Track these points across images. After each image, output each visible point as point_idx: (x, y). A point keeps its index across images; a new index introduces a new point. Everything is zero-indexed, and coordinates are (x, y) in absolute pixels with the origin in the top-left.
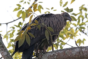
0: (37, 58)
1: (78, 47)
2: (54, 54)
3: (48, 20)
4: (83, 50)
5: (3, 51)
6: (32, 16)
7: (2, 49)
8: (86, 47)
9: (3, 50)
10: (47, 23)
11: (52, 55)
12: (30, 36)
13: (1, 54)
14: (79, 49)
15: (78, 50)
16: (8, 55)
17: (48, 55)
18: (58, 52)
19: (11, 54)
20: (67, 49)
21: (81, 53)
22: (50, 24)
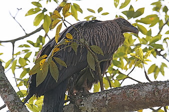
0: (73, 105)
1: (151, 83)
2: (105, 96)
3: (89, 33)
4: (161, 88)
5: (6, 94)
6: (61, 25)
7: (4, 90)
8: (165, 82)
9: (6, 91)
10: (88, 37)
11: (101, 98)
12: (57, 64)
13: (4, 100)
14: (151, 86)
15: (150, 88)
16: (16, 101)
17: (93, 99)
18: (111, 94)
19: (21, 99)
20: (129, 87)
21: (156, 94)
22: (95, 40)
